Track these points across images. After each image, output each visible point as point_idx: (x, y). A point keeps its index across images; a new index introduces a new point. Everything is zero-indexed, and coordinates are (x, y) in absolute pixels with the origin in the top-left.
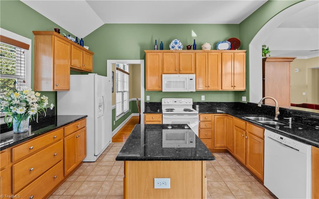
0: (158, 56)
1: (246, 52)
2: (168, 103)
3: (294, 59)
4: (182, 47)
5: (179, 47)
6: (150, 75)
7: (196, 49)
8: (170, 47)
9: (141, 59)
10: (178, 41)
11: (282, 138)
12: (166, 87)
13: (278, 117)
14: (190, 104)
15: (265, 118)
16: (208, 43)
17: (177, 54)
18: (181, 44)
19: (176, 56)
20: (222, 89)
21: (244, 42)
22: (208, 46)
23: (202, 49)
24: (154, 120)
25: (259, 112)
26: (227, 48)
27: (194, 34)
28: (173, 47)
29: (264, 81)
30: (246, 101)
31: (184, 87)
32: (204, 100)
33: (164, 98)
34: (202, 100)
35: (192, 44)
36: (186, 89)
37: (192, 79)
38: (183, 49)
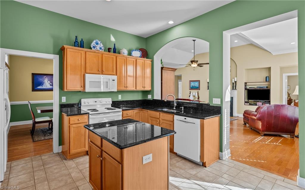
0: (80, 53)
1: (151, 61)
2: (88, 103)
3: (176, 69)
4: (104, 49)
5: (100, 48)
6: (71, 74)
7: (115, 53)
8: (92, 46)
9: (54, 54)
10: (99, 42)
11: (185, 119)
12: (90, 87)
13: (175, 108)
14: (109, 103)
15: (167, 109)
16: (125, 49)
17: (100, 55)
18: (102, 45)
19: (99, 56)
20: (136, 89)
21: (150, 52)
22: (125, 52)
23: (120, 54)
24: (80, 122)
25: (162, 106)
26: (139, 56)
27: (113, 39)
28: (94, 47)
29: (162, 83)
30: (151, 98)
31: (107, 88)
32: (121, 99)
33: (83, 98)
34: (119, 99)
35: (112, 47)
36: (109, 89)
37: (114, 80)
38: (104, 51)
